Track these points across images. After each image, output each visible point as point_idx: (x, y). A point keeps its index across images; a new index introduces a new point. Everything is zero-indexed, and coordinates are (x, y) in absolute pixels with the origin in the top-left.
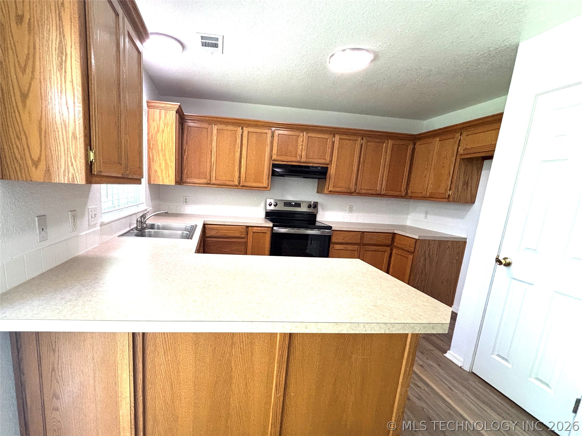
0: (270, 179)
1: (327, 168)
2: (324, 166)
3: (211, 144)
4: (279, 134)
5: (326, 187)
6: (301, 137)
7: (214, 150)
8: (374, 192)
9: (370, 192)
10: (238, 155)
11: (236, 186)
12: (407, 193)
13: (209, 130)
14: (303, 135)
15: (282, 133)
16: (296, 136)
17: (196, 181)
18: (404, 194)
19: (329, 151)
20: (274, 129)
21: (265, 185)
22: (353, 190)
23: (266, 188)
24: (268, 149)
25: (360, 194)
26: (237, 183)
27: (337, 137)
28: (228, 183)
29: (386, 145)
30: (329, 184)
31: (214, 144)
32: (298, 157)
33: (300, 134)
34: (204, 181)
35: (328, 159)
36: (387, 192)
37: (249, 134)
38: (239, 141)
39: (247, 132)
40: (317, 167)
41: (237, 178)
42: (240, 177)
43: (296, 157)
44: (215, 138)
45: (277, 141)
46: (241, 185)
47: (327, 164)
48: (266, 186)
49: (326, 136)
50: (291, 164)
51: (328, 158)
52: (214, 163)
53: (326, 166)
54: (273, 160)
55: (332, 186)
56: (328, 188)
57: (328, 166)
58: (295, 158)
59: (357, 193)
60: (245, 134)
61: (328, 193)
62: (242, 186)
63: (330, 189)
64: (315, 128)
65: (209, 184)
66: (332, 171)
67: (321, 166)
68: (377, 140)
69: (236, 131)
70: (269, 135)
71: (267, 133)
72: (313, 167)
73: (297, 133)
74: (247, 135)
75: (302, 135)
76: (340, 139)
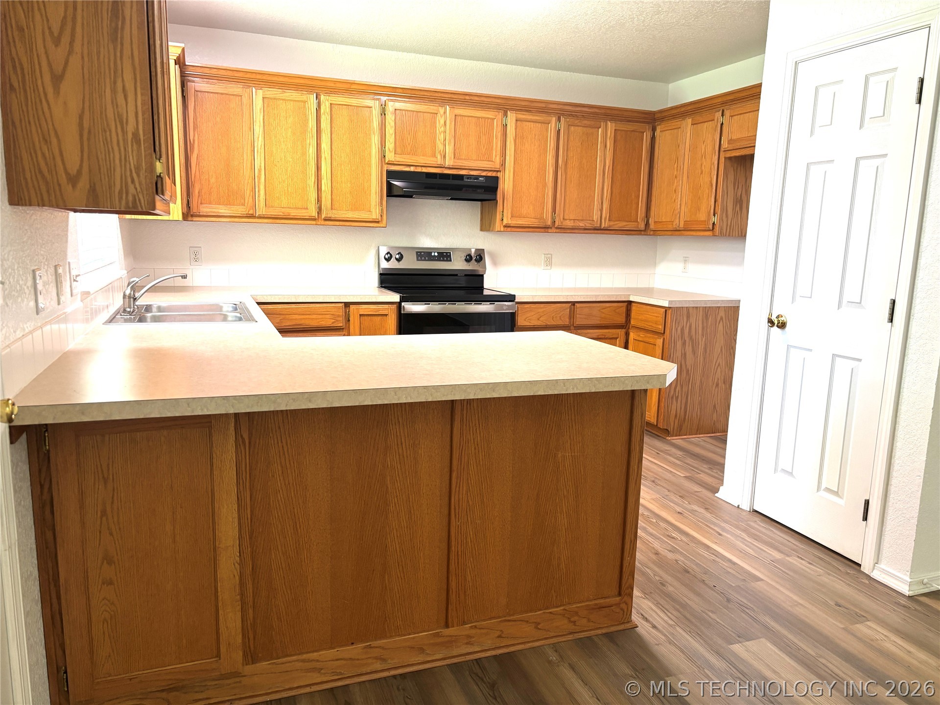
0: (384, 203)
1: (497, 178)
2: (490, 174)
3: (252, 129)
4: (395, 109)
5: (498, 217)
6: (441, 117)
7: (259, 143)
8: (588, 225)
9: (581, 224)
10: (312, 151)
11: (315, 219)
12: (647, 224)
13: (245, 100)
14: (445, 113)
15: (403, 108)
16: (432, 113)
17: (223, 210)
18: (642, 226)
19: (497, 144)
20: (384, 98)
21: (375, 215)
22: (549, 223)
23: (378, 222)
24: (375, 140)
25: (562, 230)
26: (314, 214)
27: (511, 117)
28: (293, 213)
29: (603, 132)
30: (503, 212)
31: (258, 129)
32: (439, 157)
33: (438, 111)
34: (240, 210)
35: (498, 160)
36: (612, 223)
37: (334, 110)
38: (312, 123)
39: (328, 104)
40: (477, 177)
41: (313, 202)
42: (319, 200)
43: (434, 155)
44: (259, 117)
45: (393, 124)
46: (323, 217)
47: (495, 171)
48: (378, 217)
49: (489, 114)
50: (424, 170)
51: (498, 158)
52: (260, 171)
53: (494, 174)
54: (388, 164)
55: (510, 216)
56: (503, 220)
57: (499, 174)
58: (432, 159)
59: (557, 228)
60: (325, 108)
61: (502, 229)
62: (325, 220)
63: (505, 222)
64: (467, 97)
65: (252, 216)
66: (506, 185)
67: (484, 174)
68: (586, 122)
69: (305, 102)
70: (376, 112)
71: (371, 107)
72: (469, 177)
73: (432, 108)
74: (328, 110)
75: (442, 111)
76: (516, 120)
